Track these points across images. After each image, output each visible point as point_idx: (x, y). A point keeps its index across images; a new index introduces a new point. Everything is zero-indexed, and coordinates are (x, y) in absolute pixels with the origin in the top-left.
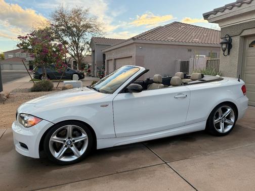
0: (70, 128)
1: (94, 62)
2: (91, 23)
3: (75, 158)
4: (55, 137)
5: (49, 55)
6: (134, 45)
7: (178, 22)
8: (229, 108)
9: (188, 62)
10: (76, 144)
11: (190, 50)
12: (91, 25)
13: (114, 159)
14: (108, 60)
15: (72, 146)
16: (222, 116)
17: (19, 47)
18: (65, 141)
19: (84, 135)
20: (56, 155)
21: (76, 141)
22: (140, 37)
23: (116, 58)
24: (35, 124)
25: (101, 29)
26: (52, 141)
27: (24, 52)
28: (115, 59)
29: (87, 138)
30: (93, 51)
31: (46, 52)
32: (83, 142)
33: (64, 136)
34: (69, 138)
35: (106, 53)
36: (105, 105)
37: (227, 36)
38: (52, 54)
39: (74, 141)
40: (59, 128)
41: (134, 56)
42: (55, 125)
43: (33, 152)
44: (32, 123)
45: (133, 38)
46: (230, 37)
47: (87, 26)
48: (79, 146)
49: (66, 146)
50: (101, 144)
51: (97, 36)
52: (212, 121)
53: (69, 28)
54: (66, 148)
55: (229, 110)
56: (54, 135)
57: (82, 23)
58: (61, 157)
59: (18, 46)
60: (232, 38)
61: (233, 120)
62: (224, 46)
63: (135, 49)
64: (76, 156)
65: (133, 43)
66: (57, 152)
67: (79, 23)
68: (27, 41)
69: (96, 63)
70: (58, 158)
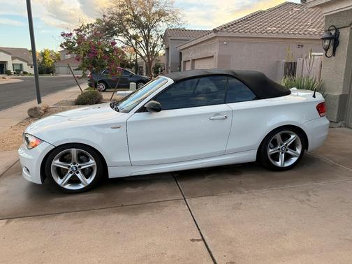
0: (74, 151)
1: (167, 64)
2: (166, 8)
3: (81, 186)
4: (58, 161)
5: (99, 57)
6: (217, 40)
7: (291, 3)
8: (293, 134)
9: (295, 63)
10: (83, 171)
11: (300, 46)
12: (166, 12)
13: (129, 191)
14: (185, 62)
15: (78, 173)
16: (281, 145)
17: (63, 47)
18: (69, 167)
19: (92, 162)
20: (59, 181)
21: (82, 168)
22: (225, 28)
23: (194, 58)
24: (36, 145)
25: (180, 16)
26: (54, 166)
27: (69, 53)
28: (194, 60)
29: (95, 164)
30: (167, 49)
31: (95, 54)
32: (91, 169)
33: (69, 161)
34: (74, 164)
35: (182, 52)
36: (116, 127)
37: (331, 28)
38: (103, 55)
39: (80, 167)
40: (61, 151)
41: (216, 56)
42: (56, 148)
43: (34, 176)
44: (33, 145)
45: (215, 31)
46: (337, 30)
47: (161, 14)
48: (87, 173)
49: (71, 173)
50: (113, 173)
51: (175, 26)
52: (266, 151)
53: (135, 17)
54: (71, 175)
55: (293, 136)
56: (56, 159)
57: (154, 10)
58: (65, 184)
59: (61, 46)
60: (340, 30)
61: (299, 151)
62: (327, 43)
63: (217, 46)
64: (83, 184)
65: (216, 37)
66: (61, 178)
67: (150, 9)
68: (72, 40)
69: (170, 66)
70: (62, 186)
